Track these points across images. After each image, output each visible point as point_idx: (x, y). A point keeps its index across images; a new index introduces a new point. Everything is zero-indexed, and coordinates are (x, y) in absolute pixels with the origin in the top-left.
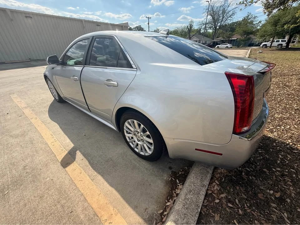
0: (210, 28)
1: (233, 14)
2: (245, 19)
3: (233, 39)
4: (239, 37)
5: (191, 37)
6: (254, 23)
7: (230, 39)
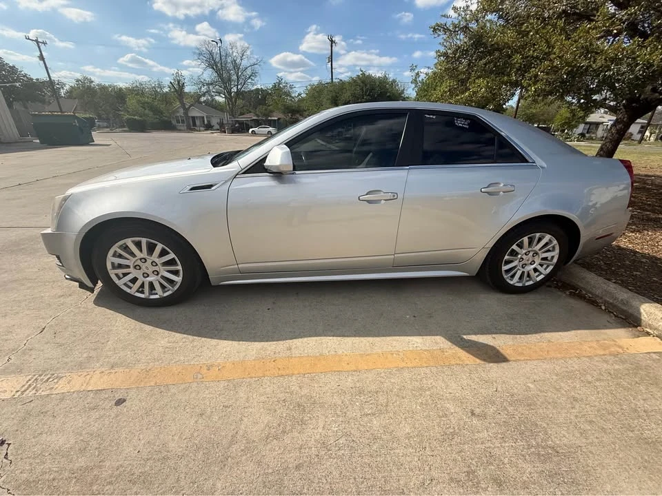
0: (219, 93)
1: (254, 74)
2: (275, 86)
3: (273, 118)
4: (281, 116)
5: (187, 107)
6: (293, 95)
7: (269, 118)
